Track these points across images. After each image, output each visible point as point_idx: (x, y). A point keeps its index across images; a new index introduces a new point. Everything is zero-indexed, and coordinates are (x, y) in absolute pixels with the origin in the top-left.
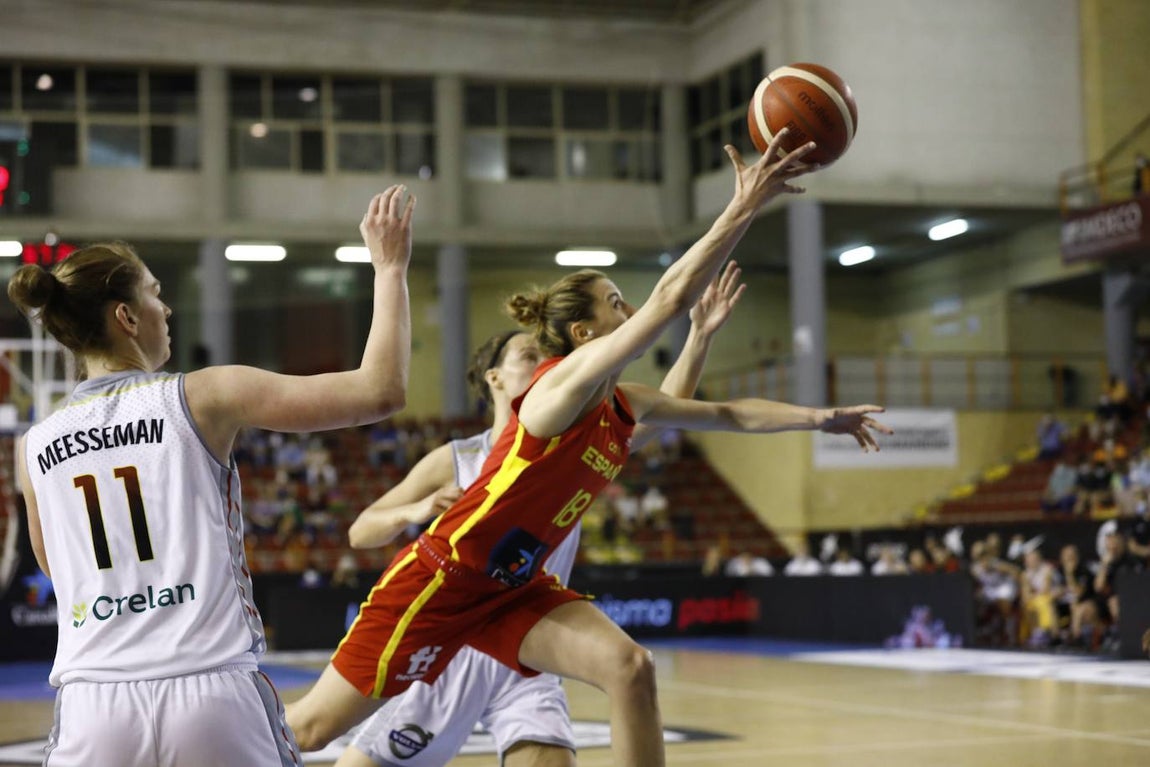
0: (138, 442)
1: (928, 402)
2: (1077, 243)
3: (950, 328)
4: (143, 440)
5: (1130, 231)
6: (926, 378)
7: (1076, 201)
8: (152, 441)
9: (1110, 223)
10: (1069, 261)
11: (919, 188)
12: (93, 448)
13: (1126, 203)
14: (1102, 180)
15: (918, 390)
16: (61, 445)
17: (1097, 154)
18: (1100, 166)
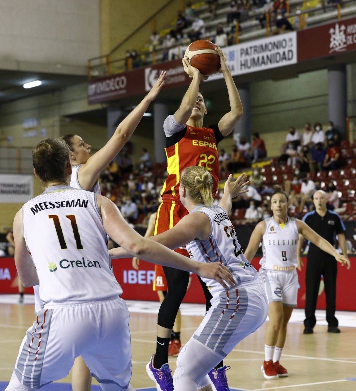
0: (76, 206)
1: (20, 171)
2: (96, 94)
3: (31, 134)
4: (78, 205)
5: (121, 89)
6: (19, 159)
7: (95, 73)
8: (82, 206)
9: (111, 85)
10: (91, 103)
11: (18, 62)
12: (57, 207)
13: (120, 75)
14: (108, 63)
15: (15, 164)
16: (43, 205)
17: (106, 50)
18: (107, 56)
